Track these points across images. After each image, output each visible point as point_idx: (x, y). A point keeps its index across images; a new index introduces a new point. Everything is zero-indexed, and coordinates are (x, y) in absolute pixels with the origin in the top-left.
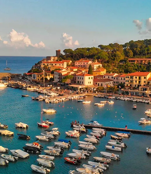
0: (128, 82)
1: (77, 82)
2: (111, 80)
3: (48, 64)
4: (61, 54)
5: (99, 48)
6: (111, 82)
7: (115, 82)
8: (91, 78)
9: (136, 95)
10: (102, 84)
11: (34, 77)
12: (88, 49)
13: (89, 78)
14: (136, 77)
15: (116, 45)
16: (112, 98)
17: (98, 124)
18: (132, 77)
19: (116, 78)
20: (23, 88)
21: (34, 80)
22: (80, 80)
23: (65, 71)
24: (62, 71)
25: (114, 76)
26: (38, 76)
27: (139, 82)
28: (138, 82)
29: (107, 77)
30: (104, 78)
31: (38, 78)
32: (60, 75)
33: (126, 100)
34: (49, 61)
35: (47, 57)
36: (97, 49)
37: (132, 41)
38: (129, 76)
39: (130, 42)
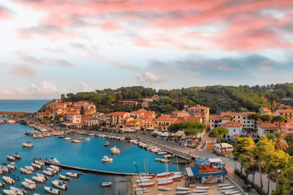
0: (109, 120)
1: (67, 120)
2: (97, 119)
3: (52, 105)
4: (65, 97)
5: (96, 92)
6: (97, 120)
7: (101, 121)
8: (78, 117)
9: (113, 132)
10: (88, 122)
11: (38, 116)
12: (87, 93)
13: (77, 117)
14: (115, 116)
15: (110, 90)
16: (91, 135)
17: (57, 161)
18: (112, 116)
19: (101, 117)
20: (28, 125)
21: (38, 118)
22: (69, 119)
23: (61, 111)
24: (58, 111)
25: (100, 115)
26: (41, 115)
27: (118, 120)
28: (116, 120)
29: (94, 116)
30: (91, 117)
31: (41, 116)
32: (56, 114)
33: (103, 137)
34: (54, 103)
35: (53, 100)
36: (93, 93)
37: (123, 87)
38: (109, 116)
39: (121, 88)
